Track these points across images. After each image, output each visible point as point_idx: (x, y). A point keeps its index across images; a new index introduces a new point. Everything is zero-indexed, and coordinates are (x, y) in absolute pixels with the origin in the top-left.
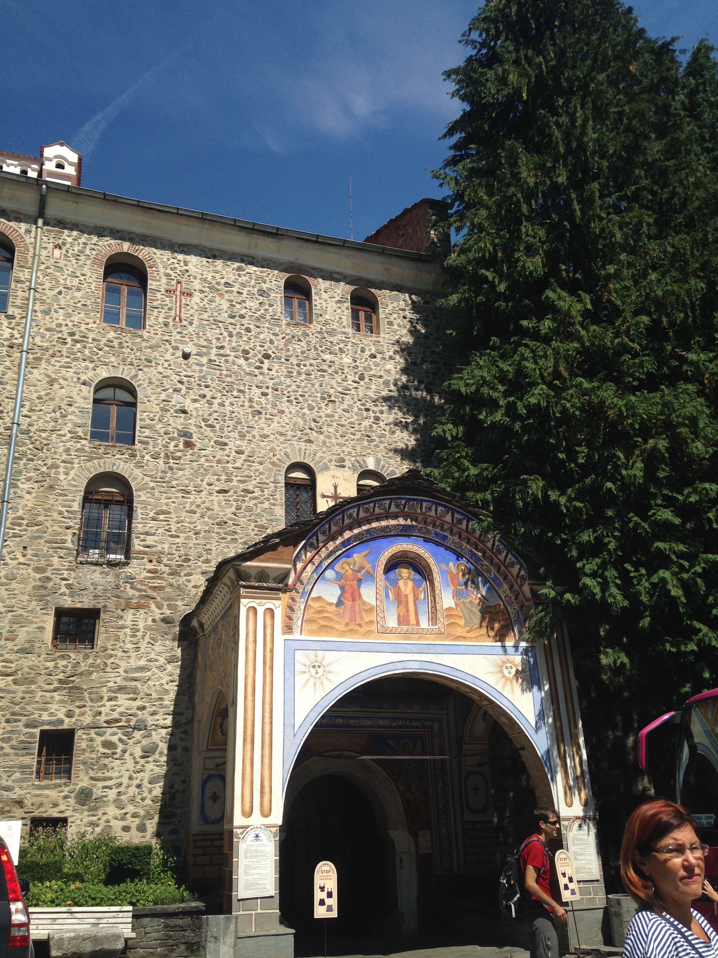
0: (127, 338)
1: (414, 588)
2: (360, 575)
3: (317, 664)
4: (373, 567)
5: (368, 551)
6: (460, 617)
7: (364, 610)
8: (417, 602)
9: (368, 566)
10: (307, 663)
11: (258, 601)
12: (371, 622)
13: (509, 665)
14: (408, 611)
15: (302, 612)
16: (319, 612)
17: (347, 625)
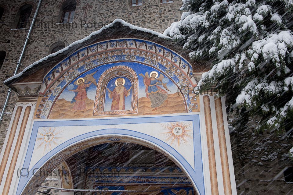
1: (125, 91)
2: (88, 86)
3: (49, 134)
4: (97, 80)
5: (95, 72)
7: (87, 103)
10: (44, 133)
11: (24, 103)
12: (91, 110)
15: (50, 107)
16: (60, 107)
17: (75, 112)
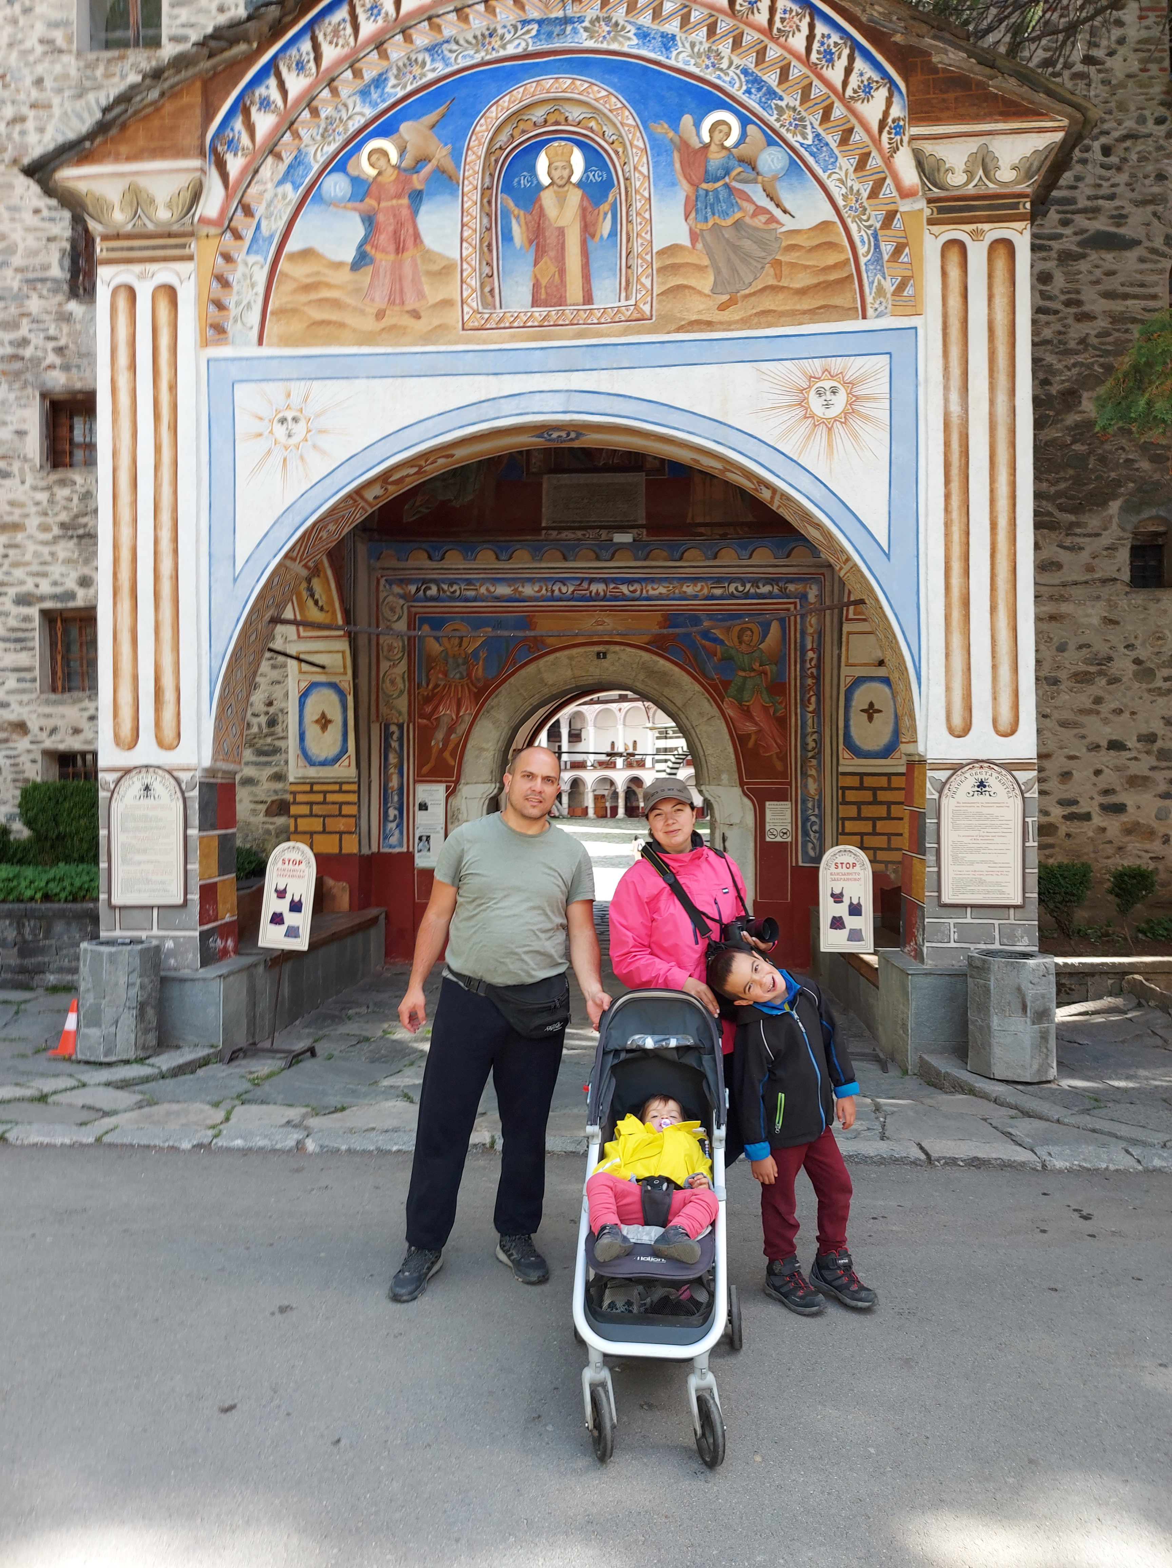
1: (584, 210)
2: (417, 182)
4: (457, 155)
5: (441, 110)
6: (701, 268)
7: (429, 273)
8: (592, 245)
9: (441, 154)
10: (266, 412)
11: (137, 268)
12: (447, 303)
13: (827, 384)
14: (562, 272)
15: (261, 289)
16: (307, 288)
17: (380, 315)
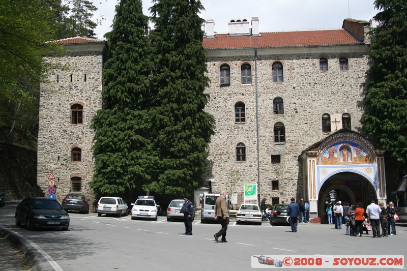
0: (279, 85)
2: (334, 151)
3: (324, 171)
9: (336, 149)
11: (311, 159)
12: (337, 161)
13: (369, 169)
14: (345, 158)
15: (321, 160)
16: (324, 160)
17: (331, 162)
